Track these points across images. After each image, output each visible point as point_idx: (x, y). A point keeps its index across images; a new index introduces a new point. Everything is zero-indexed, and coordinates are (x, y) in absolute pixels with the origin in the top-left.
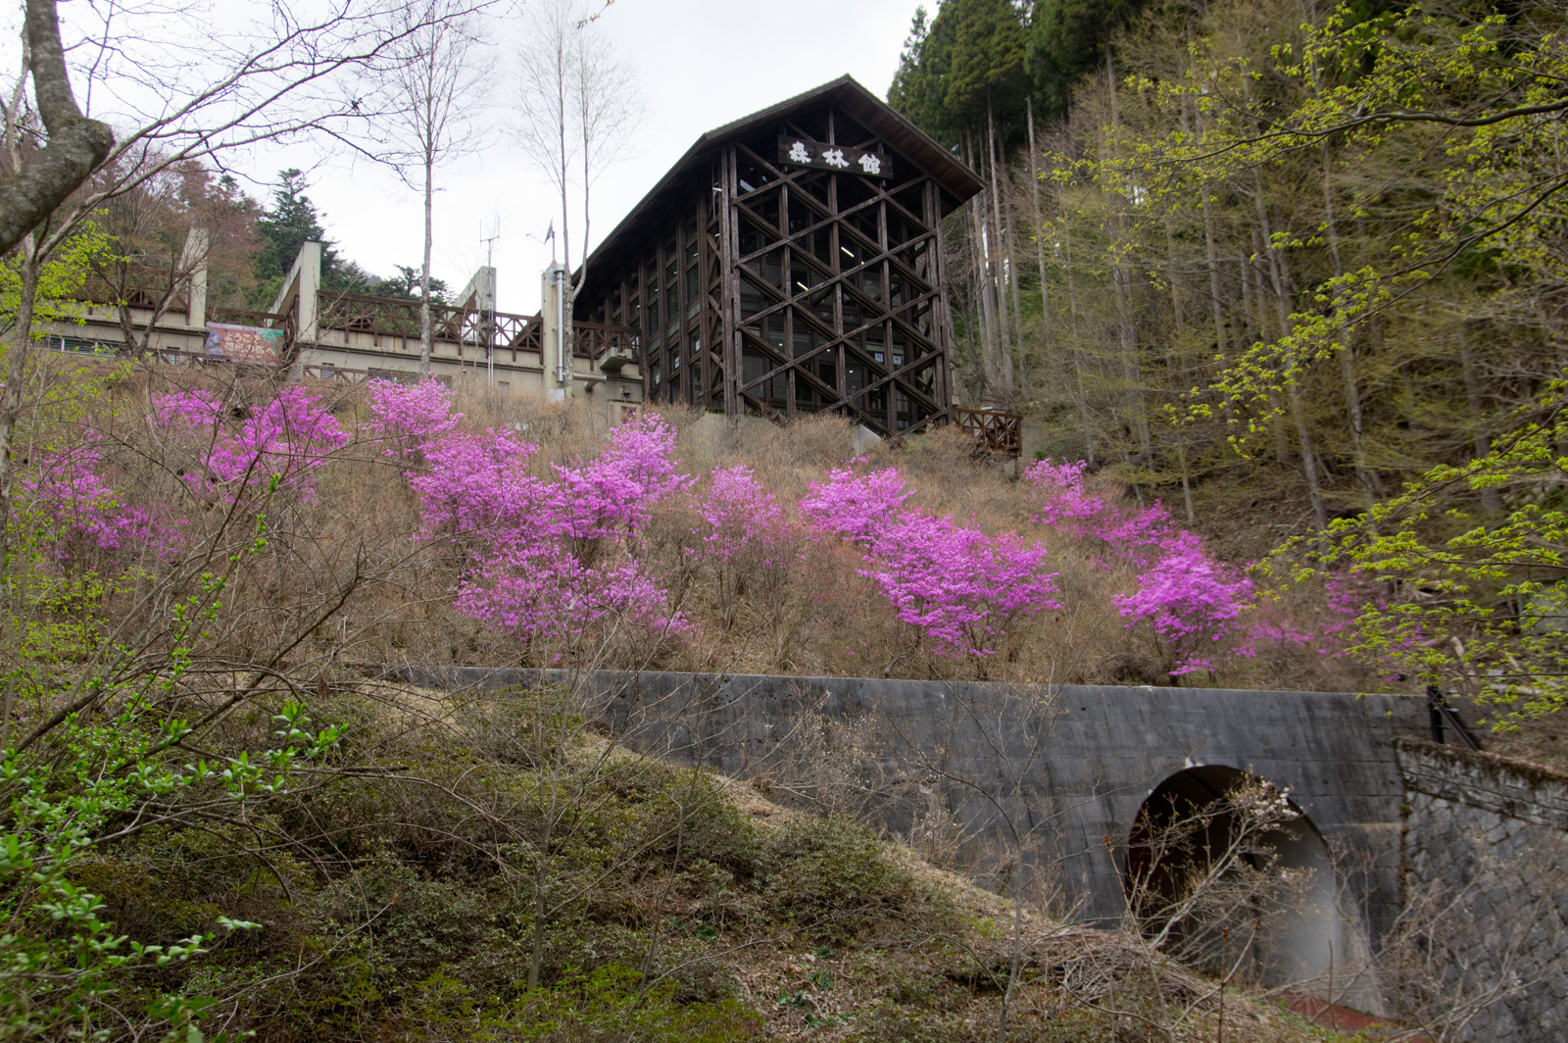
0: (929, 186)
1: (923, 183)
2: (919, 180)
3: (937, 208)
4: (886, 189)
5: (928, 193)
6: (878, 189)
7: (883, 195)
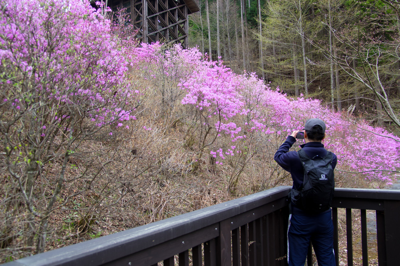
0: (185, 7)
1: (184, 6)
2: (184, 5)
3: (187, 13)
4: (178, 5)
5: (185, 9)
6: (176, 5)
7: (177, 7)
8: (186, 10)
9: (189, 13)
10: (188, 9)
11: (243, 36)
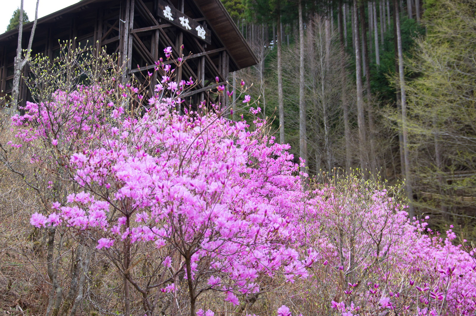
0: (225, 54)
1: (221, 53)
2: (221, 49)
3: (228, 69)
4: (206, 50)
5: (224, 59)
6: (203, 49)
7: (205, 53)
8: (225, 62)
9: (233, 68)
10: (230, 59)
11: (360, 122)
